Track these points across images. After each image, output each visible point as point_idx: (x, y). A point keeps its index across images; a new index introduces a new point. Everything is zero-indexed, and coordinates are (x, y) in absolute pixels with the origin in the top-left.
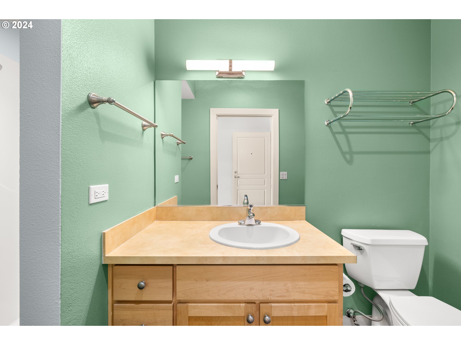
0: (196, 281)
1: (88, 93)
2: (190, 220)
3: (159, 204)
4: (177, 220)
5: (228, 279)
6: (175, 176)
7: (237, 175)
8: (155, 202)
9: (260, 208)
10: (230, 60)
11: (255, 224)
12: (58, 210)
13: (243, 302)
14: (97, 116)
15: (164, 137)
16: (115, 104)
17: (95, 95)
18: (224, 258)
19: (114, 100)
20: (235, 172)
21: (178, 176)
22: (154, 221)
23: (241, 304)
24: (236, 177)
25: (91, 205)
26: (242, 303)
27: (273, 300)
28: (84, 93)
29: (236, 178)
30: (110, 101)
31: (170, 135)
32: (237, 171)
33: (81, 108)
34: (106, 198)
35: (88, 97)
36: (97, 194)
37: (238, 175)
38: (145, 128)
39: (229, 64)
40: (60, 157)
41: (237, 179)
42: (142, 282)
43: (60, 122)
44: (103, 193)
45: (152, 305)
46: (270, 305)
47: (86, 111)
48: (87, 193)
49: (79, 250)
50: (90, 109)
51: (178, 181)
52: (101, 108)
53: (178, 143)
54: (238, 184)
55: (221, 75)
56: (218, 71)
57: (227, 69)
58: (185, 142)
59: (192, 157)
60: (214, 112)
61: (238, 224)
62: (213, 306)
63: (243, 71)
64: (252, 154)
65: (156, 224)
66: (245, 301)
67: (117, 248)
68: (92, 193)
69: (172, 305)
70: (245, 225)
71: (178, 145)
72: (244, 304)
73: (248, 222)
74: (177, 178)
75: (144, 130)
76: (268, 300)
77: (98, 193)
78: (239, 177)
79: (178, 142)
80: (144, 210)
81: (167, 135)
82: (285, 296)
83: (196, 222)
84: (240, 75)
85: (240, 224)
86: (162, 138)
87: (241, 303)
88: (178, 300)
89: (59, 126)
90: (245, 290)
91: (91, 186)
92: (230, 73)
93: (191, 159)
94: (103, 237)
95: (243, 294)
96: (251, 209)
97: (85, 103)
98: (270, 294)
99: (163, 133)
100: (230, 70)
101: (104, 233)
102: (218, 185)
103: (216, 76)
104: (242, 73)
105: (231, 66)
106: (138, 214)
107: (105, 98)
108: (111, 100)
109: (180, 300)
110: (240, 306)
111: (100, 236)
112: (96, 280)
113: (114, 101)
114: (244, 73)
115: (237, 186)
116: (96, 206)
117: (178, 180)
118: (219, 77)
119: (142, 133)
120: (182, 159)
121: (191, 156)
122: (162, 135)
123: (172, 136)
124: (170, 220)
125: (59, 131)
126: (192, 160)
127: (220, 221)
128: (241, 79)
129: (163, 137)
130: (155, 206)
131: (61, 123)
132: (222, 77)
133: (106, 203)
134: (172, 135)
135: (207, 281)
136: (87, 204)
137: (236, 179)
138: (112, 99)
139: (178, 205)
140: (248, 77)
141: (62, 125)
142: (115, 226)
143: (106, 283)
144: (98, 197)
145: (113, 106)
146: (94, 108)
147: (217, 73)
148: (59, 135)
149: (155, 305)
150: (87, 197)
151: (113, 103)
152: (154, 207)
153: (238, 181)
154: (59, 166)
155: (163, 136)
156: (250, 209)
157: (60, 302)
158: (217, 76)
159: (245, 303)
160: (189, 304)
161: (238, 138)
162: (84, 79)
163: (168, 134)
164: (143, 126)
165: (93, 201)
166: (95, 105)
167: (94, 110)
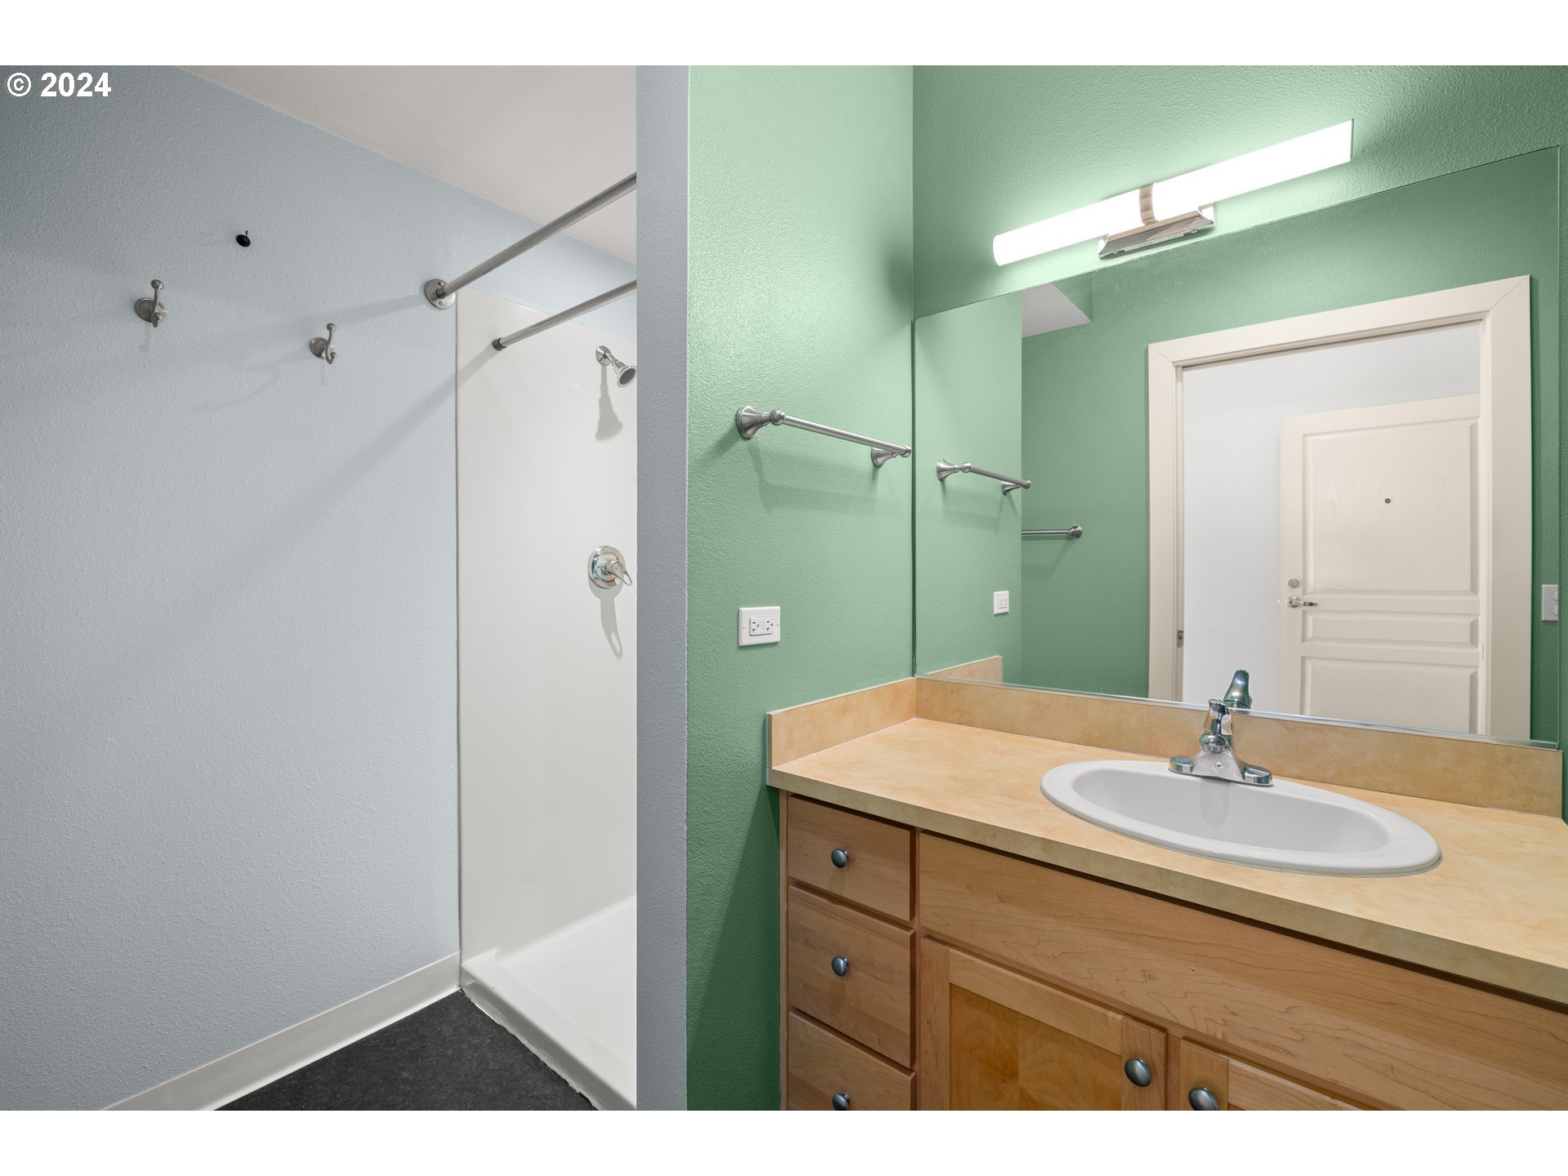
0: (970, 890)
1: (737, 409)
2: (1012, 731)
3: (927, 672)
4: (972, 725)
5: (1064, 917)
6: (996, 593)
7: (1304, 593)
8: (914, 664)
9: (1288, 728)
10: (1142, 187)
11: (1239, 779)
12: (683, 650)
13: (1122, 1011)
14: (755, 453)
15: (945, 477)
16: (786, 422)
17: (749, 410)
18: (1047, 843)
19: (783, 414)
20: (1294, 584)
21: (1008, 592)
22: (910, 718)
23: (1111, 1014)
24: (1294, 604)
25: (741, 647)
26: (1118, 1011)
27: (1232, 1046)
28: (728, 412)
29: (1295, 606)
30: (774, 419)
31: (963, 469)
32: (1299, 577)
33: (724, 445)
34: (776, 637)
35: (737, 416)
36: (754, 626)
37: (1305, 597)
38: (879, 460)
39: (1141, 203)
40: (687, 548)
41: (1304, 613)
42: (843, 852)
43: (685, 480)
44: (769, 625)
45: (864, 916)
46: (1223, 1058)
47: (733, 449)
48: (735, 623)
49: (719, 738)
50: (741, 444)
51: (1007, 610)
52: (763, 435)
53: (1006, 489)
54: (1310, 634)
55: (1115, 246)
56: (1104, 237)
57: (1135, 222)
58: (1029, 482)
59: (1079, 528)
60: (1163, 355)
61: (1170, 770)
62: (1019, 981)
63: (1201, 208)
64: (1388, 501)
65: (915, 726)
66: (1128, 1011)
67: (800, 759)
68: (744, 623)
69: (909, 934)
70: (1193, 773)
71: (1006, 493)
72: (1120, 1017)
73: (1206, 765)
74: (1001, 601)
75: (877, 467)
76: (1215, 1039)
77: (756, 625)
78: (1311, 604)
79: (1004, 486)
80: (879, 683)
81: (954, 470)
82: (1289, 1053)
83: (1029, 739)
84: (1192, 226)
85: (1178, 769)
86: (942, 480)
87: (1110, 1010)
88: (927, 929)
89: (685, 489)
90: (1125, 970)
91: (742, 609)
92: (1151, 231)
93: (1077, 535)
94: (767, 724)
95: (1116, 980)
96: (1223, 722)
97: (731, 432)
98: (1223, 1020)
99: (943, 466)
100: (1148, 219)
101: (770, 716)
102: (1182, 632)
103: (1097, 257)
104: (1199, 216)
105: (1146, 208)
106: (859, 688)
107: (766, 414)
108: (776, 416)
109: (931, 931)
110: (1106, 1016)
111: (762, 721)
112: (754, 816)
113: (782, 417)
114: (1208, 214)
115: (1304, 639)
116: (752, 651)
117: (1008, 606)
118: (1111, 256)
119: (871, 474)
120: (1023, 539)
121: (1076, 527)
122: (940, 470)
123: (968, 470)
124: (954, 722)
125: (685, 498)
126: (1081, 538)
127: (1115, 750)
128: (1200, 236)
129: (943, 476)
130: (913, 673)
131: (687, 483)
132: (1122, 253)
133: (776, 648)
134: (969, 468)
135: (1002, 900)
136: (735, 647)
137: (1299, 611)
138: (778, 412)
139: (1004, 681)
140: (1227, 224)
141: (689, 487)
142: (796, 706)
143: (775, 832)
144: (756, 633)
145: (783, 428)
146: (749, 439)
147: (1102, 244)
148: (684, 506)
149: (870, 918)
150: (735, 631)
151: (781, 421)
152: (912, 678)
153: (1310, 618)
154: (684, 566)
155: (944, 474)
156: (1218, 721)
157: (686, 828)
158: (1100, 254)
159: (1127, 1014)
160: (952, 950)
161: (1309, 438)
162: (729, 381)
163: (956, 466)
164: (874, 457)
165: (746, 640)
166: (749, 432)
167: (749, 442)
